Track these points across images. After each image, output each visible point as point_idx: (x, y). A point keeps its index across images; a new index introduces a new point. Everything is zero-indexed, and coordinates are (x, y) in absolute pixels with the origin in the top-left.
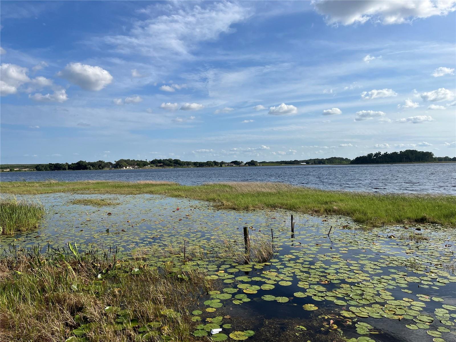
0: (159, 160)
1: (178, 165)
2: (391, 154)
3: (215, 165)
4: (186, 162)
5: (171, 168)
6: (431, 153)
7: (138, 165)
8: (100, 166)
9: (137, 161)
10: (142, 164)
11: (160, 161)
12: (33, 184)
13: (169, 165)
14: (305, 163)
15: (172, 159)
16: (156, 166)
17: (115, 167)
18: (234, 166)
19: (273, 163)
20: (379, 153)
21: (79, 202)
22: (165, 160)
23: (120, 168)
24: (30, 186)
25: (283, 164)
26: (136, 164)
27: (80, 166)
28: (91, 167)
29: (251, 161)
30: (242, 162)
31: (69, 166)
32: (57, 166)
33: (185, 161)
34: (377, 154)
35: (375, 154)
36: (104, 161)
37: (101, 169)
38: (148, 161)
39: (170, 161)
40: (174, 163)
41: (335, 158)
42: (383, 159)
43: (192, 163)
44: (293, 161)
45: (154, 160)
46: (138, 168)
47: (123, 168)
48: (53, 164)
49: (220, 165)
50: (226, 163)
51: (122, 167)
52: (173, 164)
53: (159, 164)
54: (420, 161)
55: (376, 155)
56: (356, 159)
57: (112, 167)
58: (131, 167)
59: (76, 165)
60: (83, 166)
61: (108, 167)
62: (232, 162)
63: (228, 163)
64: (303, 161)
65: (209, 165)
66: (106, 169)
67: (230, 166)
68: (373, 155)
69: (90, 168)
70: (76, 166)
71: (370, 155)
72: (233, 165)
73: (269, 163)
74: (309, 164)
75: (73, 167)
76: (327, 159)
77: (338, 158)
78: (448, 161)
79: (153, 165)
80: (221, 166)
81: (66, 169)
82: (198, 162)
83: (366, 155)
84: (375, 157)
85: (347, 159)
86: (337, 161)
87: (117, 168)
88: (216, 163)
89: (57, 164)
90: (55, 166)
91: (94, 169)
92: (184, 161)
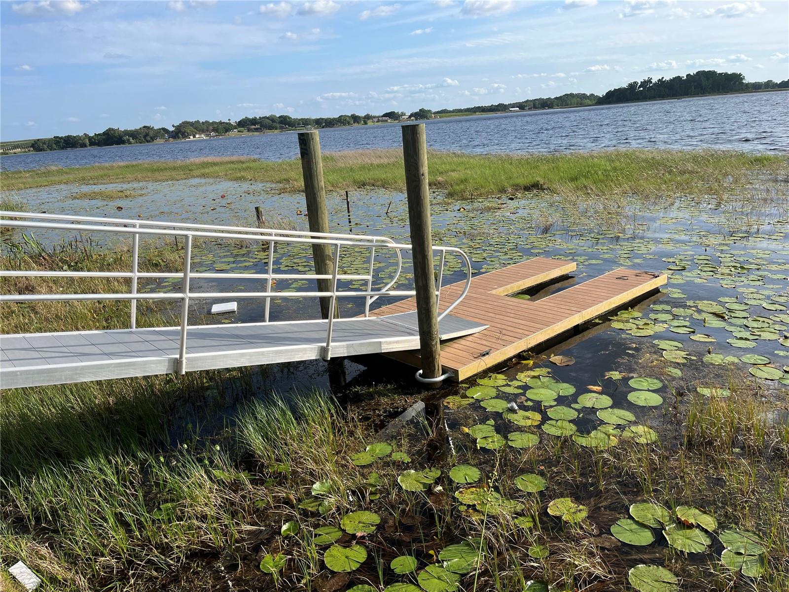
0: (253, 119)
1: (287, 126)
2: (671, 80)
3: (354, 122)
4: (302, 119)
5: (276, 132)
6: (740, 75)
7: (215, 130)
8: (146, 135)
9: (214, 123)
10: (222, 128)
11: (254, 121)
12: (19, 175)
13: (271, 128)
14: (518, 109)
15: (275, 116)
16: (248, 131)
17: (174, 137)
18: (389, 121)
19: (460, 111)
20: (650, 81)
21: (84, 196)
22: (263, 118)
23: (183, 138)
24: (15, 178)
25: (477, 113)
26: (211, 128)
27: (110, 138)
28: (131, 138)
29: (420, 110)
30: (403, 114)
31: (90, 138)
32: (69, 140)
33: (300, 118)
34: (645, 81)
35: (641, 82)
36: (153, 127)
37: (150, 142)
38: (232, 122)
39: (272, 119)
40: (281, 122)
41: (571, 95)
42: (655, 91)
43: (313, 120)
44: (496, 106)
45: (243, 120)
46: (216, 136)
47: (190, 138)
48: (61, 138)
49: (364, 121)
50: (375, 117)
51: (187, 136)
52: (278, 125)
53: (253, 127)
54: (721, 91)
55: (644, 84)
56: (607, 94)
57: (169, 138)
58: (203, 136)
59: (103, 137)
60: (115, 137)
61: (162, 137)
62: (386, 115)
63: (378, 117)
64: (513, 106)
65: (343, 123)
66: (159, 141)
67: (382, 121)
68: (637, 85)
69: (128, 140)
70: (103, 139)
71: (632, 86)
72: (387, 121)
73: (454, 111)
74: (524, 109)
75: (99, 142)
76: (556, 98)
77: (576, 94)
78: (770, 89)
79: (243, 129)
80: (366, 123)
81: (86, 146)
82: (323, 119)
83: (625, 85)
84: (642, 89)
85: (592, 95)
86: (575, 100)
87: (179, 138)
88: (355, 119)
89: (69, 137)
90: (64, 140)
91: (137, 143)
92: (297, 119)
